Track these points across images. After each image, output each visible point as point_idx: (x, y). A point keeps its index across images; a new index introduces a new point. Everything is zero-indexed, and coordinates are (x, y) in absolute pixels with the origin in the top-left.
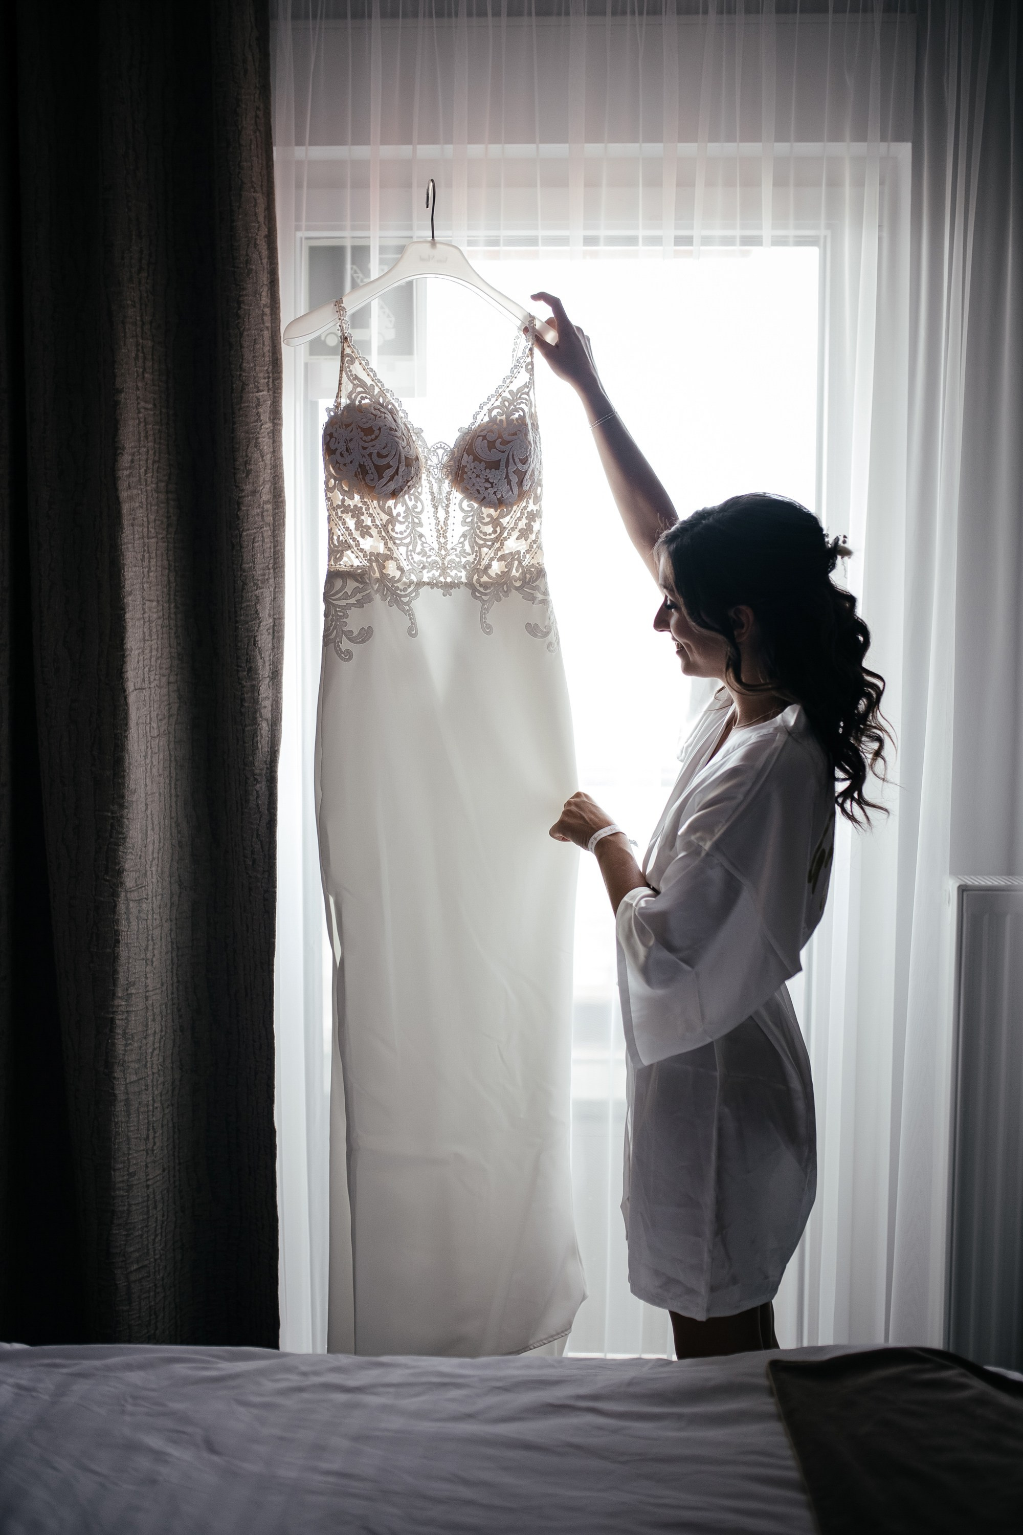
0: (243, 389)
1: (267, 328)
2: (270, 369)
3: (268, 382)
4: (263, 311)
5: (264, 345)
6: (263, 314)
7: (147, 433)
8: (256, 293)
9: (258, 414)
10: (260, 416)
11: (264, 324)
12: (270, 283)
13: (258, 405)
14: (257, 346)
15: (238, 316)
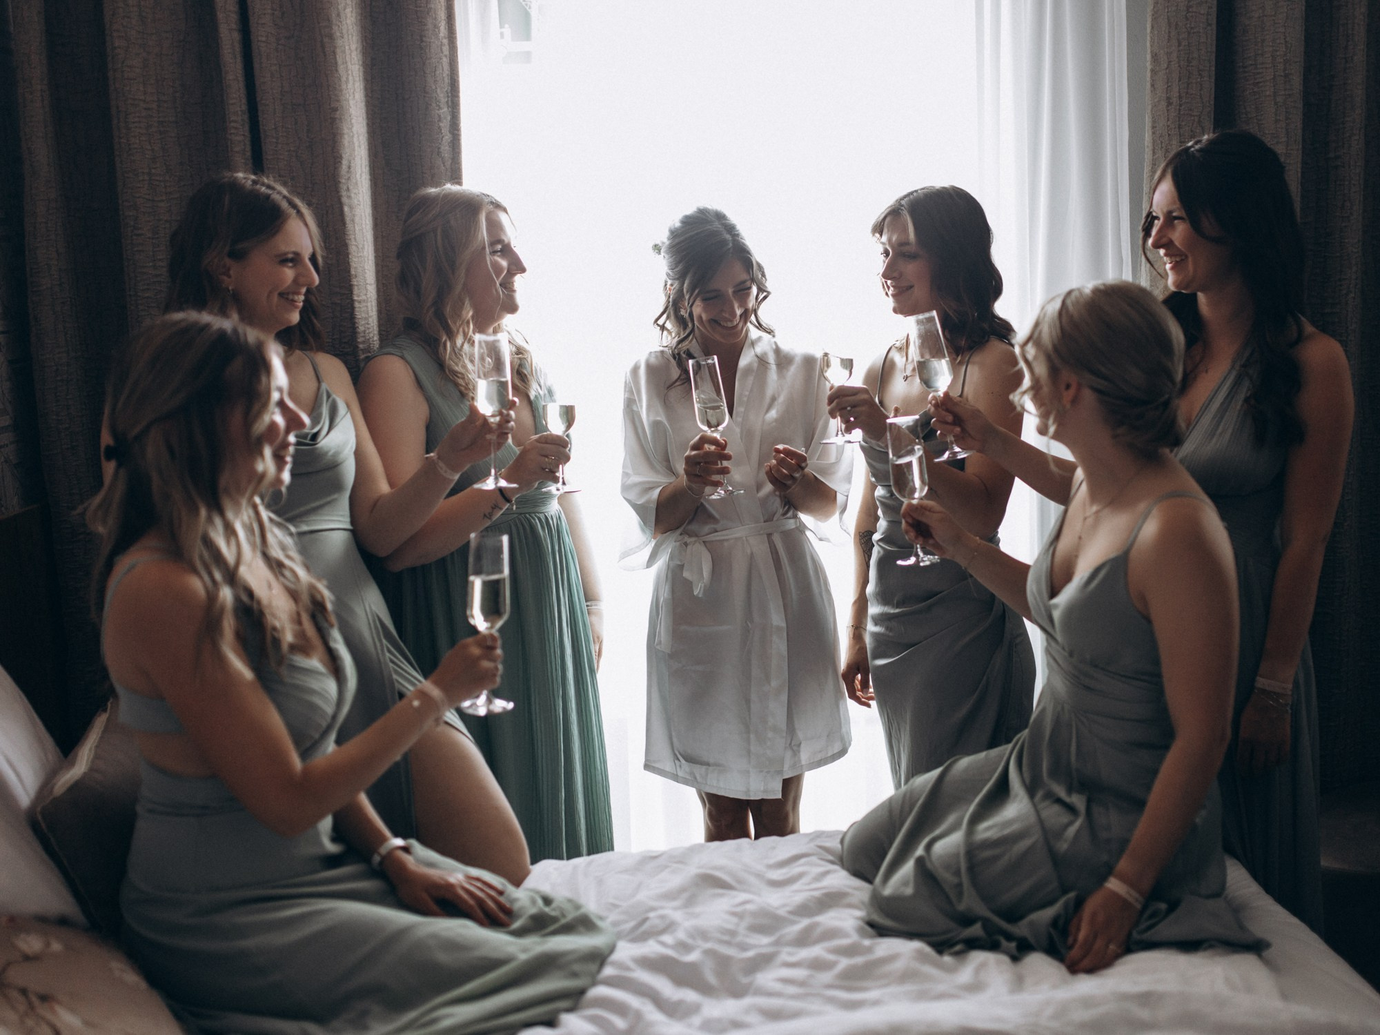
0: (427, 108)
1: (446, 56)
2: (449, 91)
3: (448, 100)
4: (442, 42)
5: (443, 70)
6: (442, 44)
7: (360, 142)
8: (436, 27)
9: (439, 127)
10: (441, 130)
11: (442, 53)
12: (447, 18)
13: (440, 120)
14: (438, 72)
15: (421, 48)
